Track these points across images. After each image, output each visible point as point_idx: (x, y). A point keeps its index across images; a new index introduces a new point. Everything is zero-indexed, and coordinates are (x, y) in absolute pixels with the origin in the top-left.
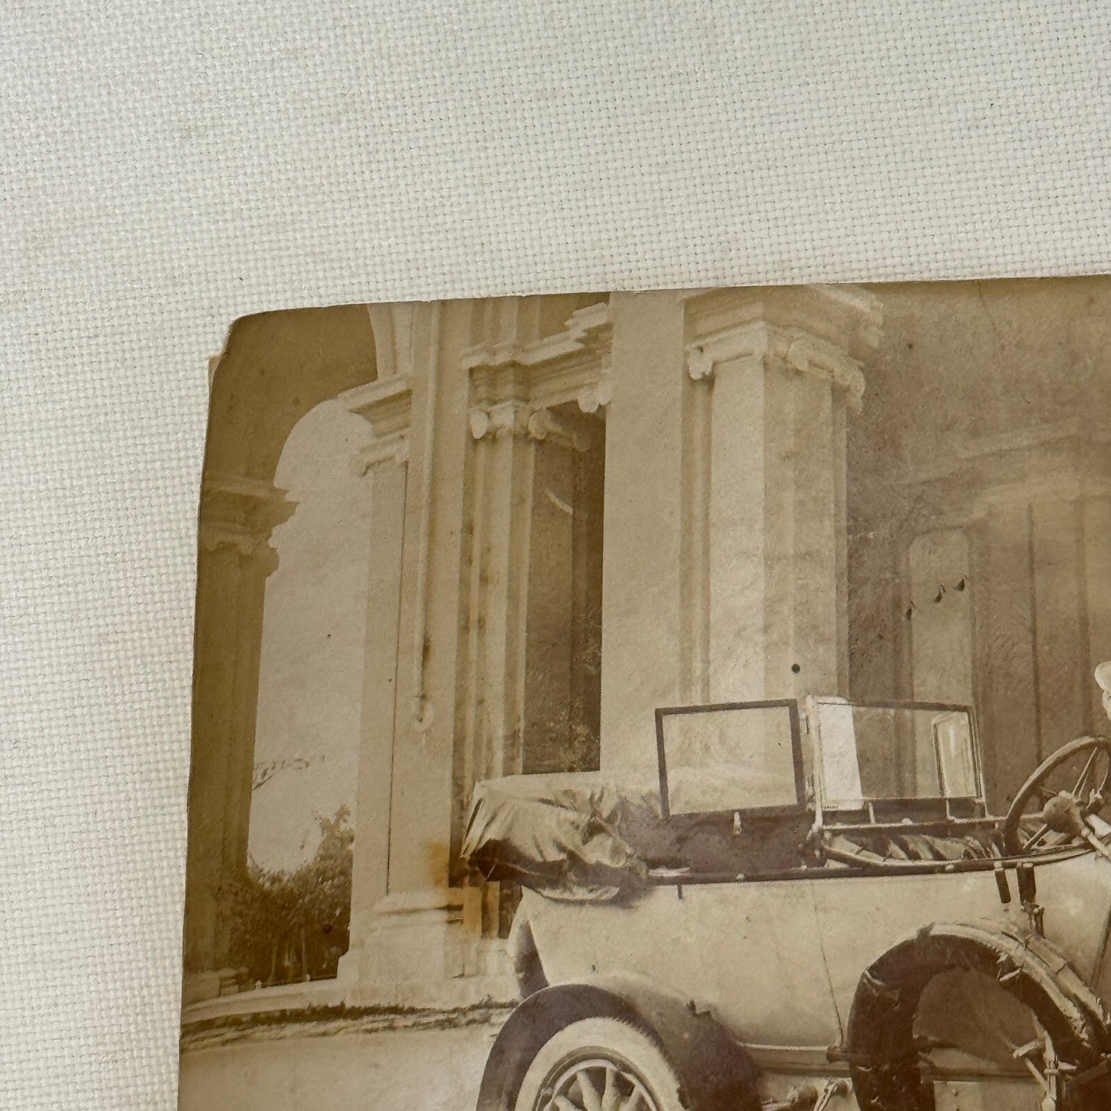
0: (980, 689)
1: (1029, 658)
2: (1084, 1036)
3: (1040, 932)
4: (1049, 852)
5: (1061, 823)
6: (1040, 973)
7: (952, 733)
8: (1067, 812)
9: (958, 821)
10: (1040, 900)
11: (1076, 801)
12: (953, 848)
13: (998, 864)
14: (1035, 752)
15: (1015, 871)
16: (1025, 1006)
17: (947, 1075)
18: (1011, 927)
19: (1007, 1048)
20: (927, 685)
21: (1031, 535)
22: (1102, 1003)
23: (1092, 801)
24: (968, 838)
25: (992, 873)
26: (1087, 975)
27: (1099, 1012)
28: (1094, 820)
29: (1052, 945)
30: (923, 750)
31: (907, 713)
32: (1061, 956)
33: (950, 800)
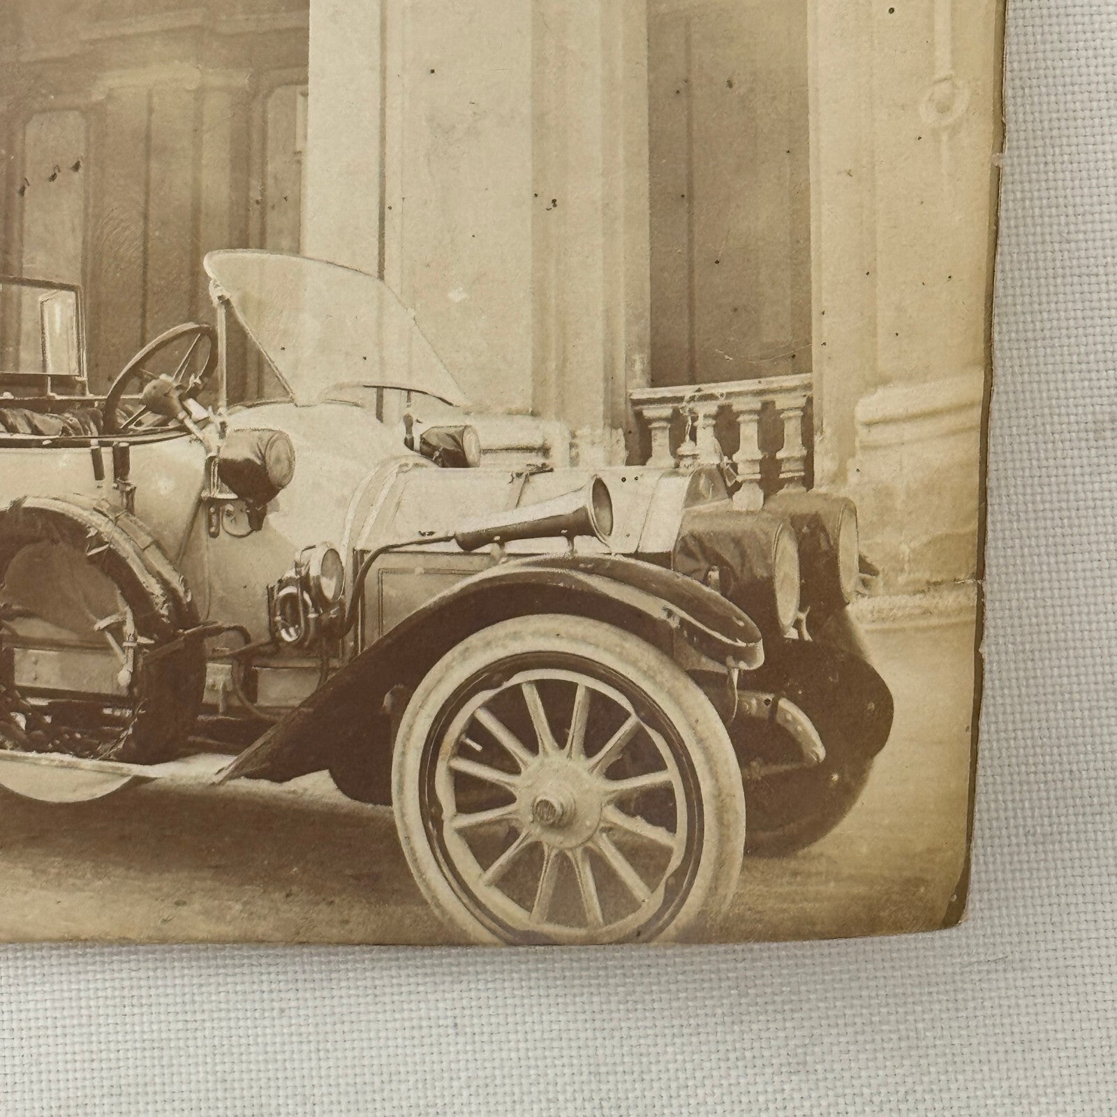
0: (89, 269)
1: (139, 243)
2: (164, 612)
3: (130, 509)
4: (146, 433)
5: (160, 405)
6: (126, 549)
7: (57, 309)
8: (166, 395)
9: (58, 398)
10: (133, 478)
11: (175, 385)
12: (51, 423)
13: (94, 442)
14: (139, 334)
15: (110, 449)
16: (109, 580)
17: (27, 643)
18: (103, 503)
19: (88, 620)
20: (35, 262)
21: (149, 121)
22: (185, 582)
23: (191, 385)
24: (67, 415)
25: (88, 450)
26: (172, 554)
27: (181, 590)
28: (191, 404)
29: (141, 523)
30: (27, 326)
31: (14, 288)
32: (149, 534)
33: (53, 377)
